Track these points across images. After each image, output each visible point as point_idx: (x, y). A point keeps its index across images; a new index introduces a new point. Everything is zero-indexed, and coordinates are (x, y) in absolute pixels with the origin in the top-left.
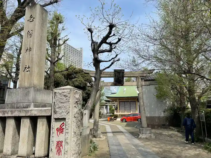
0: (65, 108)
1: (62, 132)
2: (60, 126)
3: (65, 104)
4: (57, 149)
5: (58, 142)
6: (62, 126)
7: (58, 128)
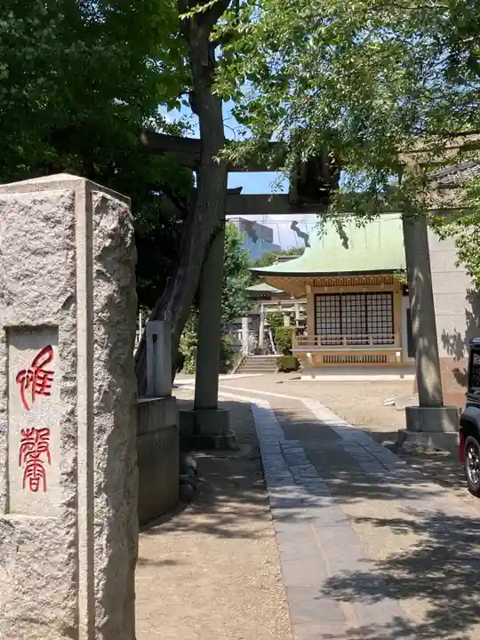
0: (52, 278)
1: (46, 390)
2: (34, 364)
3: (50, 258)
4: (25, 465)
5: (27, 434)
6: (40, 361)
7: (24, 372)
